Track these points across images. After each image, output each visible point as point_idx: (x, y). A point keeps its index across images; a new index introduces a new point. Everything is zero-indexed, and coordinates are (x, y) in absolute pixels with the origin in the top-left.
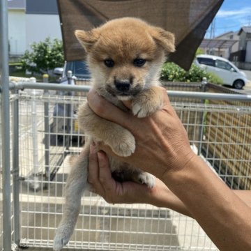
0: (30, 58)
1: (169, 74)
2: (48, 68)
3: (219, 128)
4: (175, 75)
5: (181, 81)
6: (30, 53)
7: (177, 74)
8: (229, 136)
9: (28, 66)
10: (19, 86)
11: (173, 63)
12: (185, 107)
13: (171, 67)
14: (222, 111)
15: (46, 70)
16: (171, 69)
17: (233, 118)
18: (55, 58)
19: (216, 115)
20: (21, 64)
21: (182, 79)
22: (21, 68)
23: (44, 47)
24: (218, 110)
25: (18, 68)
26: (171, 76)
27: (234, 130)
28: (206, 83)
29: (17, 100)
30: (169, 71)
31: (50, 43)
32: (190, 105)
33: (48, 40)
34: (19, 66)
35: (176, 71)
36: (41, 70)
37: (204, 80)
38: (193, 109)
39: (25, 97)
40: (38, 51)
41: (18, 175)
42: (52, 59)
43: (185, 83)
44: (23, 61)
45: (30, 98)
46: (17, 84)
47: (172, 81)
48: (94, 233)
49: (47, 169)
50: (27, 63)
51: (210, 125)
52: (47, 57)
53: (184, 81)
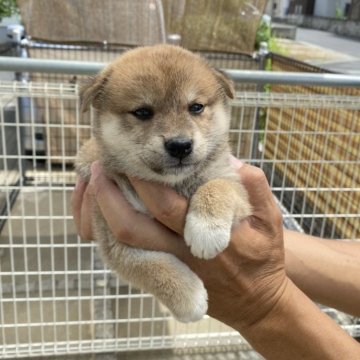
3: (295, 136)
8: (311, 148)
14: (300, 105)
17: (318, 116)
19: (289, 112)
24: (294, 104)
27: (321, 138)
28: (266, 52)
37: (263, 48)
48: (87, 327)
51: (279, 131)
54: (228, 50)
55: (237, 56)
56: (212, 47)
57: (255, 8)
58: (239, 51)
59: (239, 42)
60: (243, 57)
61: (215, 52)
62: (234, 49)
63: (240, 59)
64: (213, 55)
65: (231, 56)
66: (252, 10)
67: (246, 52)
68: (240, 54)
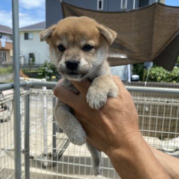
0: (49, 66)
1: (158, 76)
4: (163, 77)
5: (168, 82)
6: (48, 62)
7: (164, 76)
9: (47, 73)
11: (161, 67)
12: (168, 102)
13: (160, 70)
16: (159, 72)
20: (42, 71)
21: (168, 80)
22: (41, 74)
25: (40, 74)
26: (159, 78)
29: (29, 95)
30: (158, 74)
32: (173, 100)
34: (40, 72)
35: (164, 73)
38: (175, 104)
39: (34, 93)
41: (29, 154)
43: (171, 84)
44: (43, 68)
45: (38, 93)
46: (28, 82)
47: (160, 81)
49: (54, 151)
50: (46, 70)
53: (170, 81)
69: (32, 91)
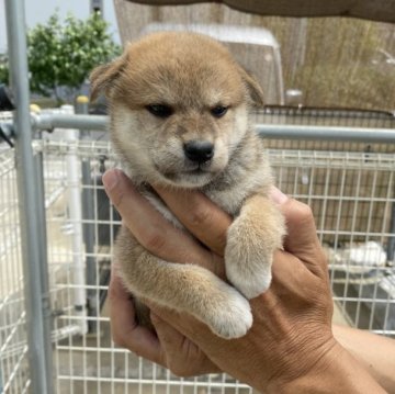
2: (57, 82)
10: (43, 122)
15: (53, 87)
18: (70, 61)
23: (47, 37)
29: (41, 155)
31: (59, 28)
33: (53, 20)
36: (42, 87)
38: (386, 165)
39: (58, 147)
40: (34, 45)
42: (64, 62)
45: (68, 148)
52: (54, 58)
54: (363, 107)
55: (374, 115)
56: (343, 104)
57: (388, 55)
58: (376, 108)
59: (378, 99)
60: (381, 115)
61: (347, 109)
62: (369, 106)
63: (377, 118)
64: (344, 113)
65: (367, 114)
66: (385, 58)
67: (386, 110)
68: (379, 112)
69: (52, 143)
